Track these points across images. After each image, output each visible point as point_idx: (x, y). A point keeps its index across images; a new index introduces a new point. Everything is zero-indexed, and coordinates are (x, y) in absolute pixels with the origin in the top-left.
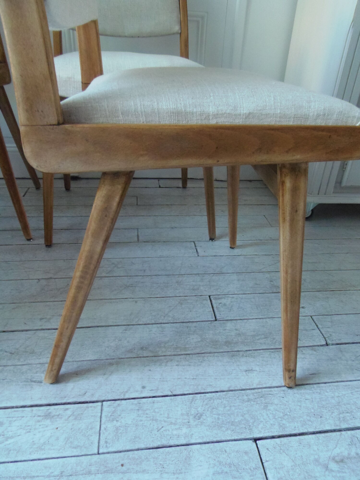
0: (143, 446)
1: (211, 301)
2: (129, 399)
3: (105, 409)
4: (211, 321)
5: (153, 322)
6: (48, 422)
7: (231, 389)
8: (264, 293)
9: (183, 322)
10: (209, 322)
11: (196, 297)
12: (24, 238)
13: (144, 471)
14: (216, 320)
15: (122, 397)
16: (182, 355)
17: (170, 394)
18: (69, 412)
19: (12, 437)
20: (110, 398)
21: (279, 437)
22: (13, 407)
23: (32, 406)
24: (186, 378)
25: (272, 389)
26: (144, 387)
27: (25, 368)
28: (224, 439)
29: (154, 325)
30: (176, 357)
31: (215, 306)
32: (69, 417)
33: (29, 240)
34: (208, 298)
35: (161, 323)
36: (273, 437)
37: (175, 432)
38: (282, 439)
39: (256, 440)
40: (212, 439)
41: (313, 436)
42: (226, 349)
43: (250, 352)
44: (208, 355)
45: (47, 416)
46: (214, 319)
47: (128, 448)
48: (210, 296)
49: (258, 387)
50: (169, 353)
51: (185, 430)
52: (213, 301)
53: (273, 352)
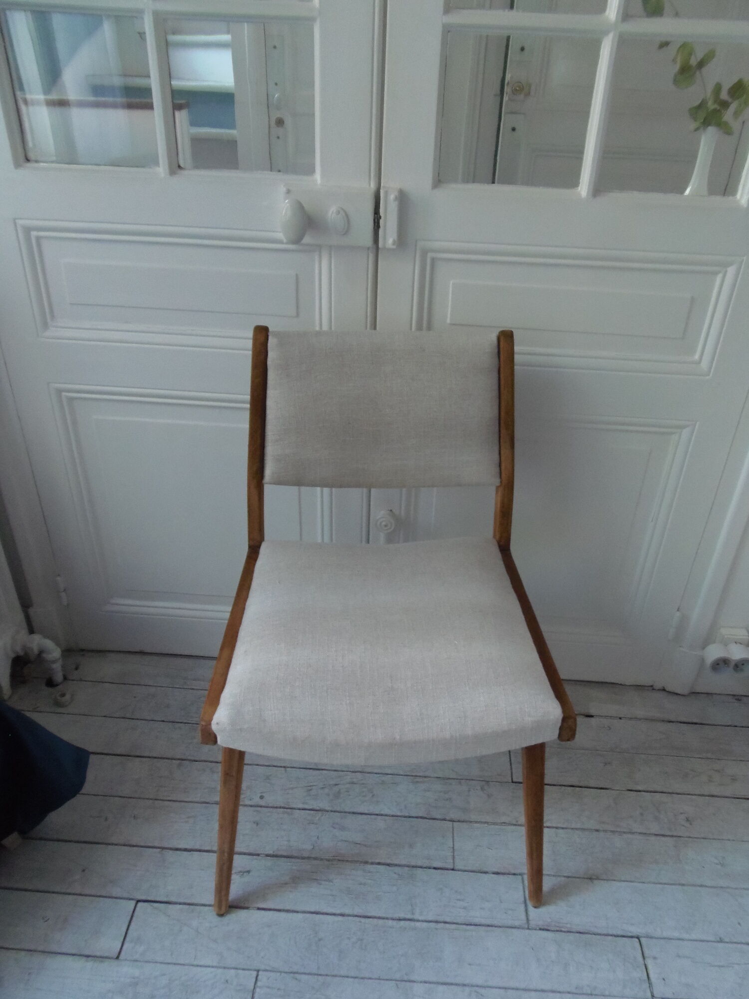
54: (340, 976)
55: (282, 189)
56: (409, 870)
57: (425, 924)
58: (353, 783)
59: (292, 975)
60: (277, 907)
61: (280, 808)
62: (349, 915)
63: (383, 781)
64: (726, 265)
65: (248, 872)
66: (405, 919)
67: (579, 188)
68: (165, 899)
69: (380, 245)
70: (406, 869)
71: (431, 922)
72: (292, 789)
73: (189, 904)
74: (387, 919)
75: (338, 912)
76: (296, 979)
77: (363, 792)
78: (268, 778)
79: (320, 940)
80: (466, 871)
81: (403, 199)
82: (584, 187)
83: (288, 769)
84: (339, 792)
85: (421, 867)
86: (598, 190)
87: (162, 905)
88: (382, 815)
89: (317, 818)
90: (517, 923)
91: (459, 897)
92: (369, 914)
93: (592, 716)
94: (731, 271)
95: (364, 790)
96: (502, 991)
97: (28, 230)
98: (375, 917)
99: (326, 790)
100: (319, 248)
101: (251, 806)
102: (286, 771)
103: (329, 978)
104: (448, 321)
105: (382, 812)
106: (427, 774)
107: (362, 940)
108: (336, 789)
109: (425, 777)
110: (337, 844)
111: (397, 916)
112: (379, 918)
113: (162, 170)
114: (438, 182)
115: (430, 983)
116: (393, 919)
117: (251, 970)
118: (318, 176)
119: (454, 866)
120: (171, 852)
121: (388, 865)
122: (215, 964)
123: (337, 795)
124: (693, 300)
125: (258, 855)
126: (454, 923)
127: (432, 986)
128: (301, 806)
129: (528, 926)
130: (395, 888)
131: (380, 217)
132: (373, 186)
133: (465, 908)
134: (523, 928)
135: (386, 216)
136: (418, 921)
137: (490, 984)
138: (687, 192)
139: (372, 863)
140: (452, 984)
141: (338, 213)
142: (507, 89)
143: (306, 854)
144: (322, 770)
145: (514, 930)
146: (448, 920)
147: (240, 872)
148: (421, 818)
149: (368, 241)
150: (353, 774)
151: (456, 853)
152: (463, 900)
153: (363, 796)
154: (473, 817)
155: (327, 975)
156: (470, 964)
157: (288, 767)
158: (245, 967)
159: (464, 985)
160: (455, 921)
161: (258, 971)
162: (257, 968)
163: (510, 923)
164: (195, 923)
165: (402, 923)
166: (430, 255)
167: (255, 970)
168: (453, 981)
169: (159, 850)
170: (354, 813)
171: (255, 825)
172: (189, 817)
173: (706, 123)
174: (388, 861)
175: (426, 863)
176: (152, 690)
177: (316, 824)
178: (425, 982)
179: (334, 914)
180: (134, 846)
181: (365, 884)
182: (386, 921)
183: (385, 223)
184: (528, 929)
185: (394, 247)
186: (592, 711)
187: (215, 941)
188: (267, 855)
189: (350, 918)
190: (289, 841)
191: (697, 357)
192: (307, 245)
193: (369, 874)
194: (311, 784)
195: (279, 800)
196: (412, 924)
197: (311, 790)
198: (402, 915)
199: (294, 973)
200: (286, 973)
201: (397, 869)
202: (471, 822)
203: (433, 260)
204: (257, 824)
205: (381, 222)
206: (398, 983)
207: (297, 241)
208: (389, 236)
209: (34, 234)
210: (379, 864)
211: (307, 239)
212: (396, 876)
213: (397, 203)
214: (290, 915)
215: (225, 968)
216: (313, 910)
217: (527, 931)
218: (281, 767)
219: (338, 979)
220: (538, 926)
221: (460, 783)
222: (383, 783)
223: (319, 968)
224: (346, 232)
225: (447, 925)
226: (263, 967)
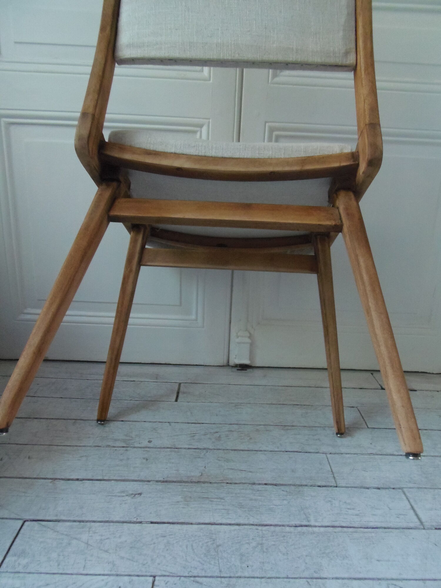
54: (245, 577)
56: (295, 488)
57: (322, 529)
58: (231, 431)
59: (192, 579)
60: (171, 521)
61: (168, 448)
62: (245, 525)
63: (257, 429)
65: (140, 494)
66: (301, 526)
68: (54, 518)
70: (293, 487)
71: (328, 526)
72: (177, 435)
73: (80, 521)
74: (283, 526)
75: (233, 522)
76: (198, 582)
77: (241, 436)
78: (154, 429)
79: (218, 546)
80: (348, 487)
83: (172, 424)
84: (220, 437)
85: (306, 485)
87: (50, 522)
88: (261, 451)
89: (203, 454)
90: (412, 525)
91: (349, 507)
92: (265, 523)
93: (415, 391)
95: (242, 435)
96: (421, 583)
98: (271, 525)
99: (208, 436)
101: (141, 448)
102: (170, 425)
103: (234, 580)
105: (261, 449)
106: (294, 424)
107: (261, 544)
108: (217, 435)
109: (293, 426)
110: (223, 471)
111: (293, 523)
112: (276, 525)
115: (343, 579)
116: (288, 526)
117: (146, 576)
119: (336, 484)
120: (62, 482)
121: (276, 485)
122: (106, 572)
123: (219, 439)
125: (149, 481)
126: (351, 527)
127: (346, 581)
128: (187, 446)
129: (423, 527)
130: (285, 502)
133: (357, 515)
134: (419, 529)
136: (315, 526)
137: (405, 576)
139: (259, 484)
140: (365, 579)
143: (194, 479)
144: (203, 423)
145: (411, 531)
146: (344, 525)
147: (132, 494)
148: (297, 452)
150: (230, 425)
151: (335, 475)
152: (353, 509)
153: (241, 439)
154: (343, 450)
155: (230, 577)
156: (378, 561)
157: (172, 423)
158: (139, 573)
159: (379, 579)
160: (351, 525)
161: (154, 577)
162: (153, 574)
163: (405, 525)
164: (85, 537)
165: (299, 529)
167: (151, 576)
168: (366, 576)
169: (50, 481)
170: (235, 450)
171: (144, 461)
172: (81, 457)
174: (275, 482)
175: (311, 483)
176: (54, 380)
177: (203, 458)
178: (337, 578)
179: (230, 524)
180: (26, 478)
181: (256, 500)
182: (283, 527)
184: (424, 529)
186: (414, 387)
187: (106, 551)
188: (157, 481)
189: (246, 527)
190: (178, 470)
193: (258, 492)
194: (194, 432)
195: (167, 442)
196: (310, 529)
197: (195, 436)
198: (298, 523)
199: (195, 577)
200: (185, 577)
201: (283, 488)
202: (342, 454)
204: (147, 460)
206: (309, 580)
210: (266, 484)
212: (285, 493)
214: (185, 527)
215: (117, 575)
216: (207, 521)
217: (424, 531)
218: (165, 422)
219: (242, 580)
220: (433, 526)
221: (324, 429)
222: (257, 430)
223: (220, 571)
225: (345, 529)
226: (159, 574)
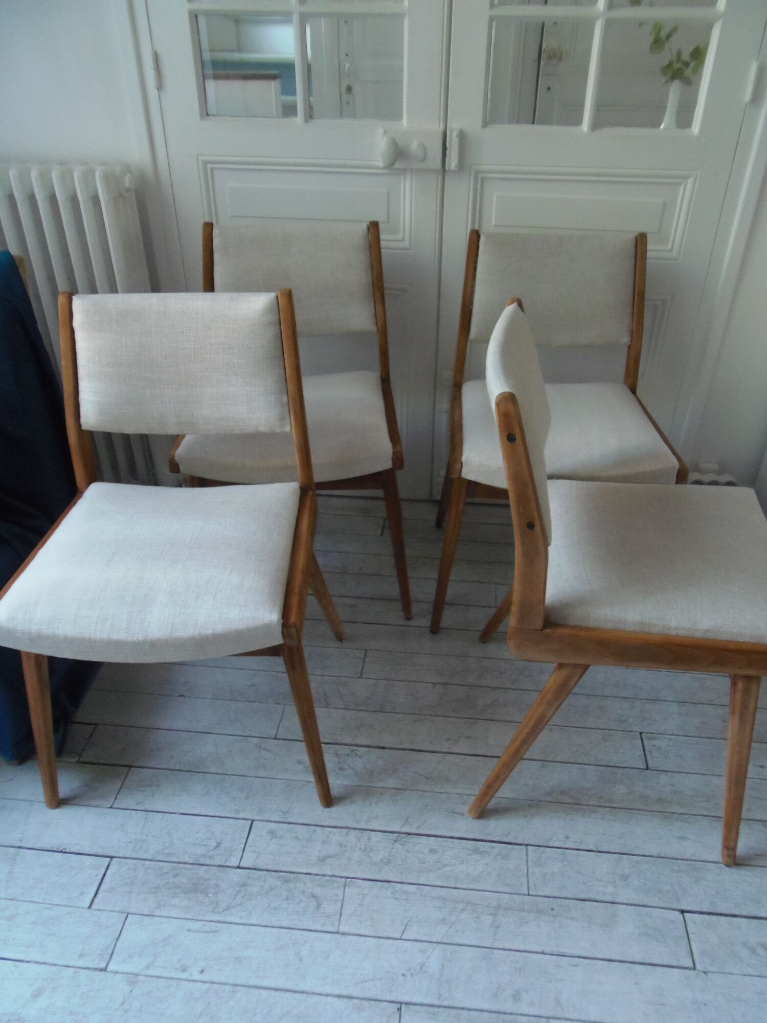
0: (570, 896)
1: (642, 740)
2: (553, 847)
3: (530, 854)
4: (641, 769)
5: (572, 760)
6: (477, 857)
7: (661, 855)
8: (712, 738)
9: (608, 766)
10: (640, 771)
11: (623, 732)
12: (401, 614)
13: (573, 918)
14: (647, 768)
15: (546, 844)
16: (607, 807)
17: (594, 849)
18: (496, 851)
19: (448, 866)
20: (534, 844)
21: (709, 914)
22: (441, 837)
23: (459, 838)
24: (611, 835)
25: (707, 864)
26: (567, 838)
27: (444, 796)
28: (650, 904)
29: (574, 766)
30: (600, 809)
31: (647, 748)
32: (497, 855)
33: (409, 619)
34: (639, 736)
35: (581, 764)
36: (702, 913)
37: (601, 889)
38: (711, 917)
39: (683, 912)
40: (637, 902)
41: (745, 920)
42: (657, 807)
43: (686, 816)
44: (637, 812)
45: (476, 851)
46: (645, 767)
47: (556, 894)
48: (641, 733)
49: (692, 858)
50: (592, 803)
51: (610, 889)
52: (645, 741)
53: (713, 821)
55: (381, 131)
60: (376, 622)
64: (686, 178)
67: (582, 126)
69: (447, 168)
81: (462, 136)
82: (585, 126)
86: (596, 125)
94: (690, 182)
97: (205, 163)
100: (403, 171)
104: (493, 223)
106: (478, 559)
109: (476, 561)
113: (299, 119)
114: (485, 124)
118: (405, 122)
124: (664, 205)
125: (361, 598)
131: (447, 148)
132: (442, 127)
135: (450, 147)
138: (662, 126)
141: (418, 146)
142: (544, 55)
149: (438, 165)
166: (481, 175)
171: (357, 584)
173: (673, 78)
183: (450, 152)
185: (456, 169)
188: (367, 598)
191: (669, 246)
192: (398, 169)
203: (483, 179)
204: (359, 583)
205: (448, 152)
207: (390, 166)
208: (453, 162)
209: (209, 166)
211: (397, 165)
213: (458, 138)
224: (424, 159)
